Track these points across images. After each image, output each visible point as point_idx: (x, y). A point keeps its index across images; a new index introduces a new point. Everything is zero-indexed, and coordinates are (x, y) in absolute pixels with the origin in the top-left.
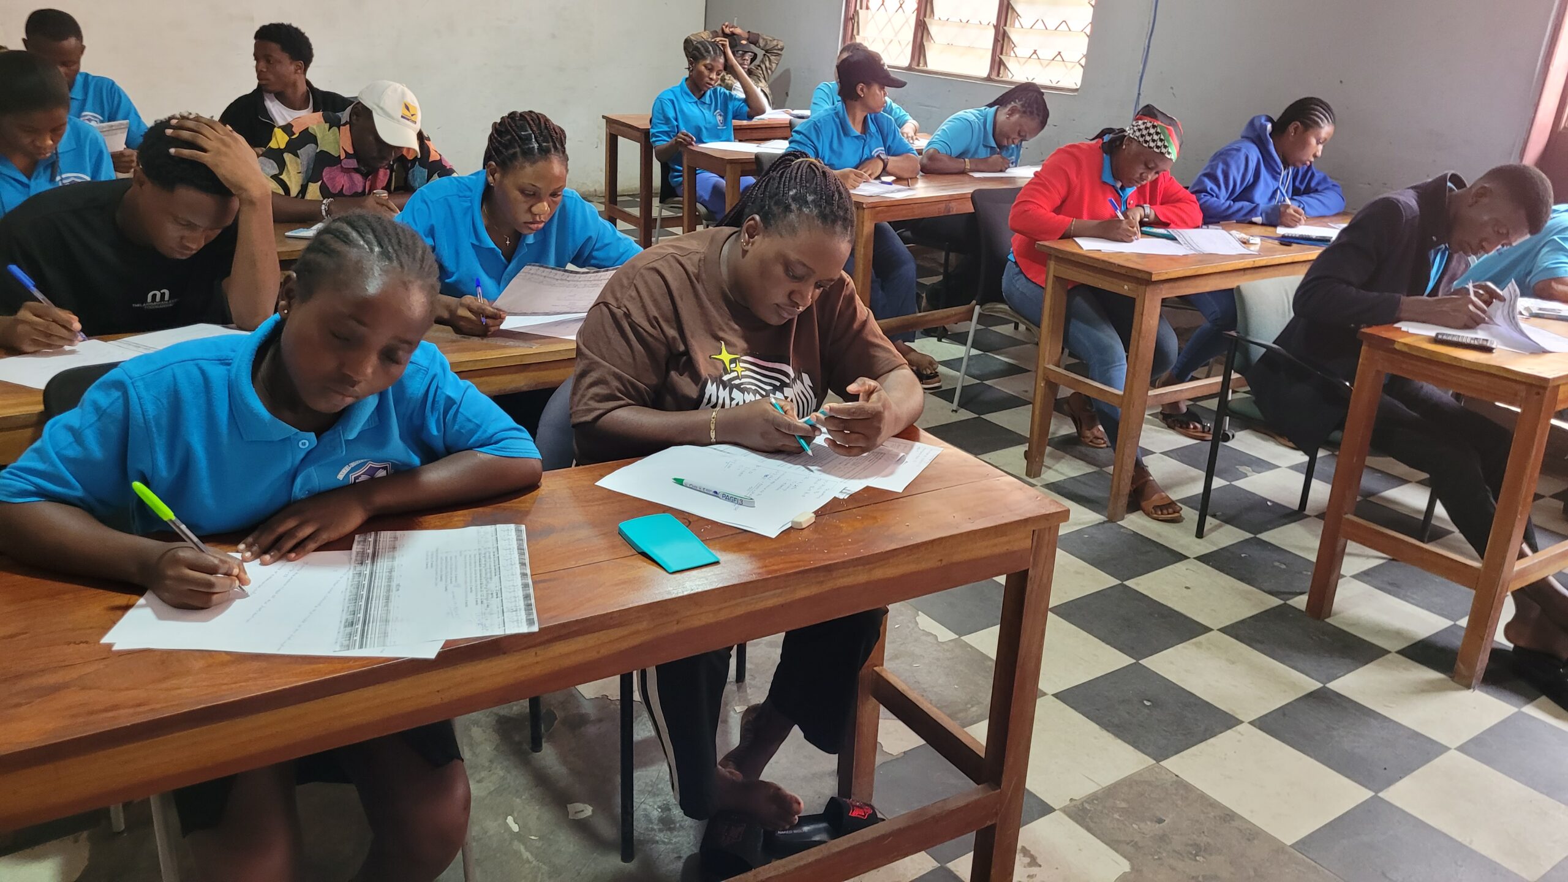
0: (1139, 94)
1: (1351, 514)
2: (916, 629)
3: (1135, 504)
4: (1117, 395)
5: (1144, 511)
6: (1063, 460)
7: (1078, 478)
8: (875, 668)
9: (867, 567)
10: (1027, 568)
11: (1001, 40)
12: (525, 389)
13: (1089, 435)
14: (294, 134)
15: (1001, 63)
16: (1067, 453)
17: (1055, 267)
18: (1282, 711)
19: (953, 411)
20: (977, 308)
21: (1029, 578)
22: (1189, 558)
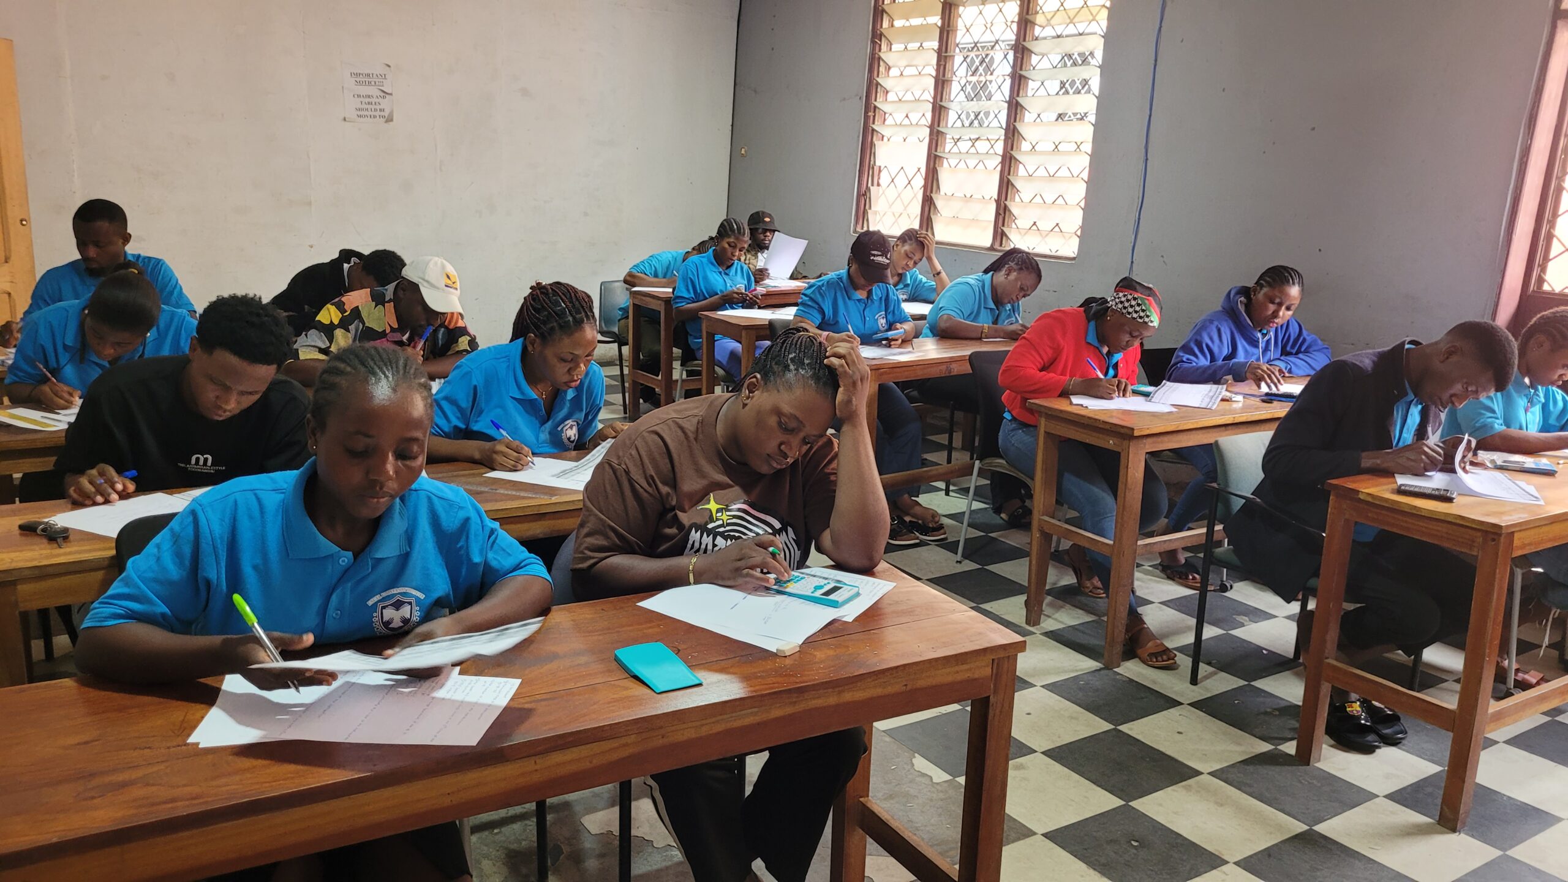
0: (1132, 262)
1: (1332, 659)
2: (912, 771)
3: (1130, 651)
4: (1107, 544)
5: (1140, 659)
6: (1063, 610)
7: (1076, 627)
8: (861, 799)
9: (837, 689)
10: (988, 695)
11: (1003, 213)
12: (541, 536)
13: (1088, 585)
14: (346, 311)
15: (1003, 234)
16: (1067, 603)
17: (1045, 425)
18: (1268, 852)
19: (957, 562)
20: (977, 463)
21: (991, 704)
22: (1183, 704)
